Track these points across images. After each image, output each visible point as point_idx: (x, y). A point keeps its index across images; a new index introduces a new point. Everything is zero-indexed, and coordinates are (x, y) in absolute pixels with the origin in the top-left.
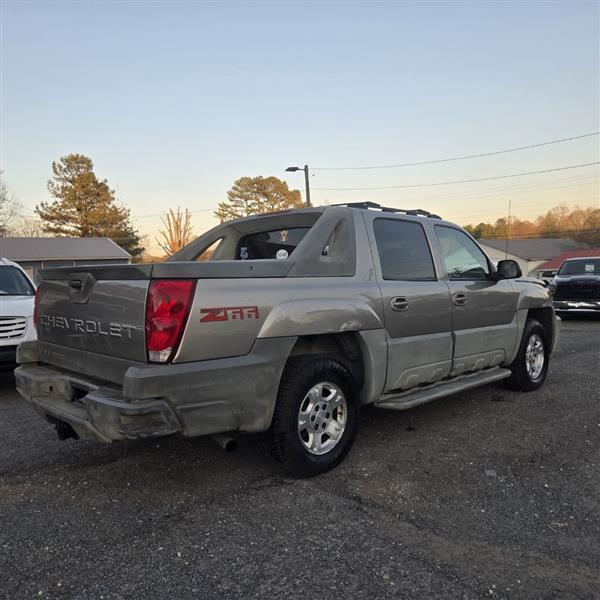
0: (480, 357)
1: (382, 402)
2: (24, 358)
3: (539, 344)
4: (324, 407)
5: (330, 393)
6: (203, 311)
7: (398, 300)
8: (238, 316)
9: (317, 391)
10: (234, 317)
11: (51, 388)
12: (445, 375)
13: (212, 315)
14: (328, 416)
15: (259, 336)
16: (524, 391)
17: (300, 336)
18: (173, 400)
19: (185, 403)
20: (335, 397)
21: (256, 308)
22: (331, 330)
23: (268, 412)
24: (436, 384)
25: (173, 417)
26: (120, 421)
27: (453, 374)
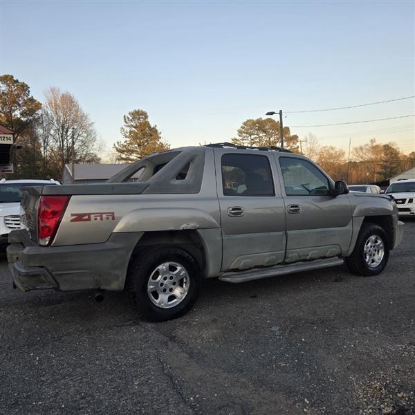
0: (313, 250)
1: (224, 277)
2: (12, 240)
3: (379, 242)
4: (171, 278)
5: (176, 269)
6: (72, 215)
7: (233, 210)
8: (99, 218)
9: (164, 267)
10: (96, 219)
11: (17, 258)
12: (280, 261)
13: (79, 218)
14: (174, 284)
15: (114, 231)
16: (364, 276)
17: (146, 232)
18: (50, 268)
19: (58, 271)
20: (180, 272)
21: (113, 213)
22: (173, 228)
23: (121, 279)
24: (275, 267)
25: (50, 278)
26: (19, 279)
27: (287, 260)
